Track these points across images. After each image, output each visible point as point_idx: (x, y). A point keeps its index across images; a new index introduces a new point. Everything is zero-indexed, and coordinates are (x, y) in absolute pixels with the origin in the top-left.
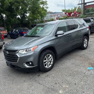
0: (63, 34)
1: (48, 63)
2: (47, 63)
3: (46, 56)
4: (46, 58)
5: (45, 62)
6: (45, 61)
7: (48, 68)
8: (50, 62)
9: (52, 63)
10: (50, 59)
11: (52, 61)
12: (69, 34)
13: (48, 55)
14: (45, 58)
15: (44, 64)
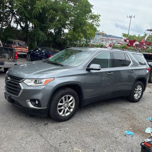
0: (99, 69)
1: (66, 108)
2: (63, 108)
3: (63, 98)
4: (64, 101)
5: (61, 106)
6: (61, 104)
7: (63, 115)
8: (70, 108)
9: (72, 110)
10: (70, 104)
11: (73, 107)
12: (110, 72)
13: (67, 96)
14: (62, 100)
15: (58, 109)
